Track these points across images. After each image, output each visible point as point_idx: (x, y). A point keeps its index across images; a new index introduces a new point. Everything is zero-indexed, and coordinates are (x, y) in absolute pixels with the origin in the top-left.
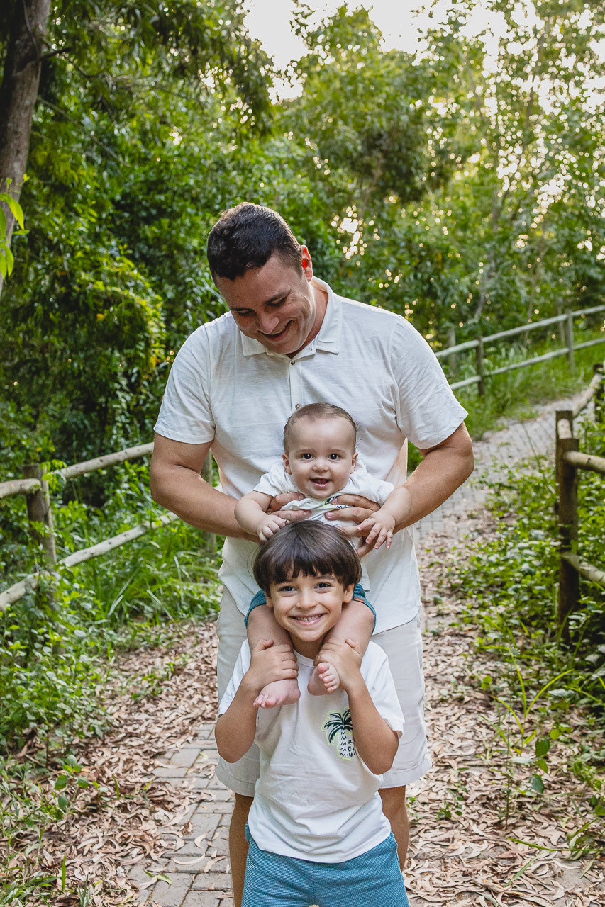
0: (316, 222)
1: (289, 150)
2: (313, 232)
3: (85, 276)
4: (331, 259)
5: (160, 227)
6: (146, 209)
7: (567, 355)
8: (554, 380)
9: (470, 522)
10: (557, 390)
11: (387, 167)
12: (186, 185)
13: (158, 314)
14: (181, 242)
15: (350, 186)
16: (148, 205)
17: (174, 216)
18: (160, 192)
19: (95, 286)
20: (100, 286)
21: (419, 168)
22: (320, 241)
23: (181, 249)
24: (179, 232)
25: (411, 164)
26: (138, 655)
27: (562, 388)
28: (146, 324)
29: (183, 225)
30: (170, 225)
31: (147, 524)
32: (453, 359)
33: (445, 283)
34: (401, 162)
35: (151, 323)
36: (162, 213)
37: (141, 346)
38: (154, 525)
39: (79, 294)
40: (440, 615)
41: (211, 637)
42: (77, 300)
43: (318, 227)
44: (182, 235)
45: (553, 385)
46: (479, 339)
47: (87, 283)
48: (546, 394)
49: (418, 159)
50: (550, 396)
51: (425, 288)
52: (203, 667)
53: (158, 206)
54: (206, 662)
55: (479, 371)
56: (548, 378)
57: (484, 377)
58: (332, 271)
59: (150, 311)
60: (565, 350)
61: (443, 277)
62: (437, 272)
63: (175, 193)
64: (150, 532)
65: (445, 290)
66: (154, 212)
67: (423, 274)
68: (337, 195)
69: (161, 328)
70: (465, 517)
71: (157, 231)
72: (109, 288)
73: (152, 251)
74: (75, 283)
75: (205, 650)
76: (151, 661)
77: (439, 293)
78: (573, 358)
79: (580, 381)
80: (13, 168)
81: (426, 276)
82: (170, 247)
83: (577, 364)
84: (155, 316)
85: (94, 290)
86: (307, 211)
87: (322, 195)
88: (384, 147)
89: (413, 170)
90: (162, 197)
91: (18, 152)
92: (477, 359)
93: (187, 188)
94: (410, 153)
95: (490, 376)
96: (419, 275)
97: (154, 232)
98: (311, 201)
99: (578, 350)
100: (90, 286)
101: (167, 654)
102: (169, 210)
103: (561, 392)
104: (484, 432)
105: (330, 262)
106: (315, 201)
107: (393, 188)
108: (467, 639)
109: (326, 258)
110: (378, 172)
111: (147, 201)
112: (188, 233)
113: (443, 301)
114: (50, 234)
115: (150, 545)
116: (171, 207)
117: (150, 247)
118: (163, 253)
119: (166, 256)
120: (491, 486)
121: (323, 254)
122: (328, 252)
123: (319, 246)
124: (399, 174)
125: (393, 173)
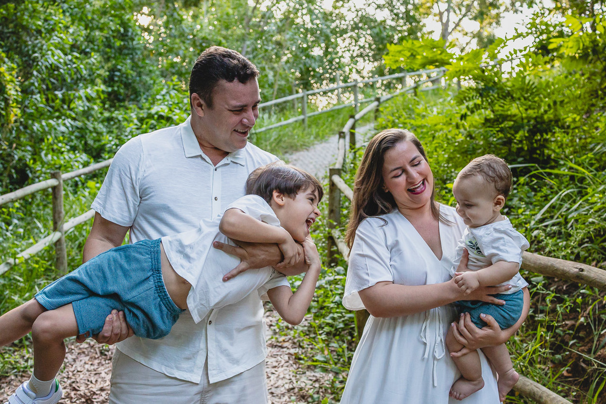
0: (127, 16)
2: (125, 23)
5: (7, 9)
7: (303, 120)
8: (296, 137)
10: (299, 144)
13: (14, 79)
14: (25, 23)
23: (25, 28)
24: (23, 14)
27: (302, 143)
28: (5, 87)
29: (26, 9)
30: (15, 9)
31: (11, 261)
35: (9, 86)
38: (17, 261)
41: (74, 360)
43: (129, 20)
44: (26, 17)
45: (296, 141)
48: (292, 147)
50: (294, 148)
52: (72, 394)
54: (74, 389)
56: (292, 136)
58: (139, 52)
59: (8, 78)
60: (302, 117)
64: (14, 268)
69: (17, 91)
71: (4, 12)
75: (71, 374)
78: (307, 122)
79: (312, 137)
82: (15, 26)
83: (310, 126)
84: (12, 81)
95: (256, 133)
99: (310, 117)
103: (302, 145)
106: (127, 1)
109: (135, 43)
112: (31, 17)
115: (15, 279)
118: (10, 30)
119: (13, 33)
121: (133, 40)
122: (136, 38)
123: (130, 34)
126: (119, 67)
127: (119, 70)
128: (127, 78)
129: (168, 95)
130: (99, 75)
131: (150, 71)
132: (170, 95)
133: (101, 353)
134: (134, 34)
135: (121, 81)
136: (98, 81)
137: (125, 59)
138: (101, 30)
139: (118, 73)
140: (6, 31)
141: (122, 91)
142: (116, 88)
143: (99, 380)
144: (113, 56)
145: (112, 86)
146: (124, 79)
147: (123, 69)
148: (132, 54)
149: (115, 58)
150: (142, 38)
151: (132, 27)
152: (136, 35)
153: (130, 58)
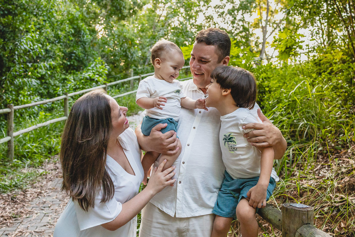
0: (81, 24)
4: (87, 39)
5: (8, 19)
6: (3, 11)
11: (112, 6)
12: (22, 3)
14: (17, 26)
15: (98, 11)
16: (3, 9)
17: (15, 15)
18: (9, 5)
21: (124, 7)
22: (83, 31)
23: (18, 29)
24: (16, 22)
25: (121, 6)
29: (18, 19)
30: (13, 19)
32: (132, 82)
33: (132, 53)
34: (117, 5)
36: (10, 13)
43: (82, 26)
44: (18, 23)
46: (140, 76)
49: (124, 5)
51: (124, 54)
53: (8, 10)
58: (87, 44)
61: (131, 50)
62: (129, 48)
63: (17, 5)
65: (132, 55)
66: (6, 12)
67: (124, 48)
68: (91, 14)
71: (6, 20)
73: (5, 29)
77: (129, 56)
81: (125, 49)
82: (12, 28)
86: (77, 19)
87: (85, 14)
89: (122, 8)
90: (11, 7)
93: (22, 4)
96: (122, 49)
97: (5, 21)
98: (79, 16)
102: (13, 12)
104: (138, 111)
105: (86, 41)
106: (81, 16)
107: (115, 14)
109: (85, 38)
110: (109, 7)
111: (3, 7)
112: (20, 23)
116: (14, 11)
117: (4, 27)
119: (11, 31)
121: (84, 37)
122: (85, 36)
123: (82, 34)
124: (117, 9)
125: (115, 8)
126: (75, 51)
127: (75, 53)
128: (79, 58)
129: (95, 67)
130: (59, 55)
131: (93, 54)
132: (96, 67)
133: (12, 199)
134: (85, 33)
135: (76, 59)
136: (58, 58)
137: (78, 47)
138: (61, 31)
139: (74, 55)
140: (8, 30)
141: (76, 64)
142: (72, 63)
143: (4, 212)
144: (72, 45)
145: (70, 61)
146: (77, 58)
147: (77, 53)
148: (83, 45)
149: (73, 46)
150: (89, 36)
151: (84, 30)
152: (86, 34)
153: (81, 47)
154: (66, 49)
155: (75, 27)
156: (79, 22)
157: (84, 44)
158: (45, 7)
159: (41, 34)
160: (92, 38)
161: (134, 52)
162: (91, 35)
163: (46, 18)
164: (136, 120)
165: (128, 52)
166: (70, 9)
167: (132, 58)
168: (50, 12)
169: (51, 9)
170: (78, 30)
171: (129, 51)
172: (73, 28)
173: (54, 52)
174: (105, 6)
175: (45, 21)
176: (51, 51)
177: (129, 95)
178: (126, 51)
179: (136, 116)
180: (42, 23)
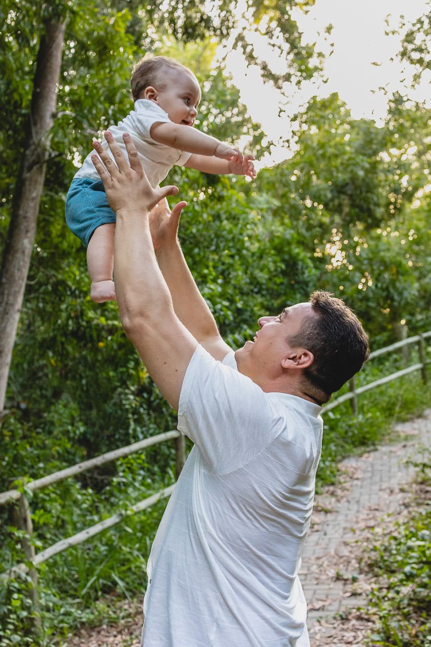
0: (296, 250)
1: (268, 202)
3: (91, 314)
4: (309, 276)
9: (400, 495)
15: (326, 220)
19: (99, 322)
20: (103, 320)
21: (376, 205)
22: (300, 263)
25: (369, 203)
26: (99, 632)
31: (123, 512)
32: (405, 349)
33: (400, 289)
34: (362, 202)
37: (132, 364)
38: (129, 512)
39: (86, 328)
40: (354, 594)
42: (84, 333)
43: (298, 254)
46: (420, 335)
47: (93, 319)
51: (385, 294)
55: (421, 359)
57: (425, 365)
61: (397, 285)
62: (393, 282)
64: (126, 519)
65: (400, 294)
67: (382, 283)
70: (397, 490)
72: (110, 322)
74: (83, 320)
76: (106, 639)
77: (395, 297)
80: (23, 244)
81: (385, 286)
85: (98, 325)
87: (303, 231)
88: (349, 192)
91: (27, 231)
92: (420, 350)
94: (369, 195)
96: (379, 285)
98: (292, 236)
100: (95, 322)
101: (120, 632)
104: (423, 410)
105: (308, 279)
106: (295, 236)
108: (370, 624)
109: (305, 276)
110: (346, 209)
113: (399, 303)
114: (70, 283)
115: (125, 531)
120: (416, 465)
121: (303, 273)
122: (306, 272)
123: (299, 267)
124: (361, 209)
125: (357, 210)
134: (305, 266)
137: (295, 294)
138: (262, 270)
144: (283, 291)
148: (302, 288)
149: (285, 294)
150: (314, 271)
151: (302, 260)
152: (307, 267)
153: (300, 293)
154: (273, 301)
155: (286, 257)
156: (293, 246)
157: (305, 287)
158: (230, 232)
159: (227, 282)
160: (317, 273)
161: (405, 289)
162: (316, 268)
163: (233, 251)
164: (420, 430)
165: (392, 290)
166: (273, 228)
167: (401, 299)
168: (239, 240)
169: (241, 234)
170: (291, 262)
171: (394, 287)
172: (283, 261)
173: (252, 311)
174: (338, 210)
175: (232, 256)
176: (246, 310)
177: (401, 378)
178: (387, 289)
179: (420, 421)
180: (228, 260)
